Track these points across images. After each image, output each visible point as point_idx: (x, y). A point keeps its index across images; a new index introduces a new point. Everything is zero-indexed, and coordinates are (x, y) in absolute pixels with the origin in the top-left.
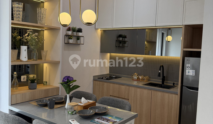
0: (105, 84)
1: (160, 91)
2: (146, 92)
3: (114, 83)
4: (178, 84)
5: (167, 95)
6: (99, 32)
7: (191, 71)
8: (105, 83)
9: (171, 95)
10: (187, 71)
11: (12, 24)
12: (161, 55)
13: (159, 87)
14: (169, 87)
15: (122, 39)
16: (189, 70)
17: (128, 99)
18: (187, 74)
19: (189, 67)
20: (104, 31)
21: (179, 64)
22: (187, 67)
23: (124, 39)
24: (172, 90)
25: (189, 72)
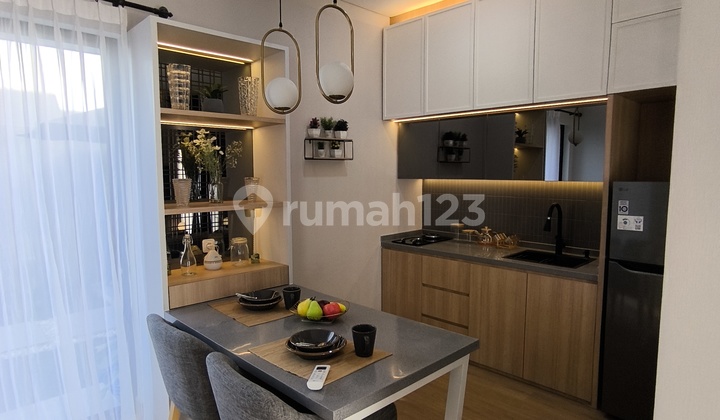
0: (411, 256)
1: (549, 273)
2: (511, 275)
3: (431, 253)
4: (597, 254)
5: (567, 284)
6: (394, 128)
7: (631, 219)
8: (410, 254)
9: (578, 284)
10: (620, 218)
11: (163, 116)
12: (560, 179)
13: (549, 263)
14: (573, 263)
15: (455, 144)
16: (627, 217)
17: (468, 295)
18: (620, 226)
19: (624, 209)
20: (407, 125)
21: (601, 200)
22: (621, 209)
23: (458, 142)
24: (581, 270)
25: (625, 223)
